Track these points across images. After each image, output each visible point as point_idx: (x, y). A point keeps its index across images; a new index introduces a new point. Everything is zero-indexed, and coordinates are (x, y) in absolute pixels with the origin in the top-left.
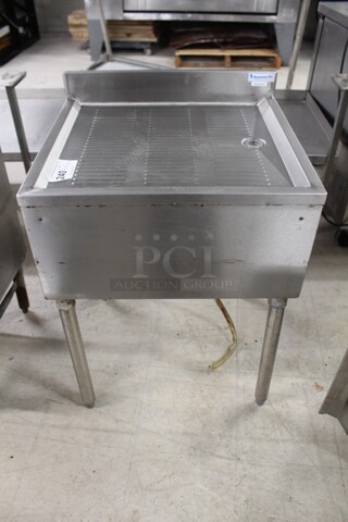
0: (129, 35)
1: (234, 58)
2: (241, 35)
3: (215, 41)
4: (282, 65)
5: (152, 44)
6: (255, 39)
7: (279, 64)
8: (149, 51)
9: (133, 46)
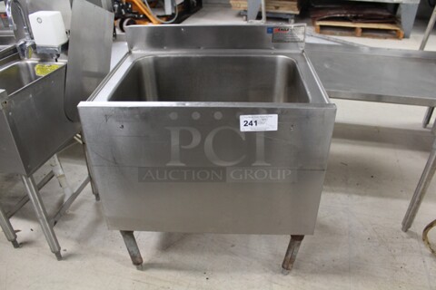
0: (277, 8)
1: (364, 30)
2: (370, 12)
3: (349, 15)
4: (404, 37)
5: (296, 15)
6: (381, 15)
7: (402, 36)
8: (293, 21)
9: (281, 16)
